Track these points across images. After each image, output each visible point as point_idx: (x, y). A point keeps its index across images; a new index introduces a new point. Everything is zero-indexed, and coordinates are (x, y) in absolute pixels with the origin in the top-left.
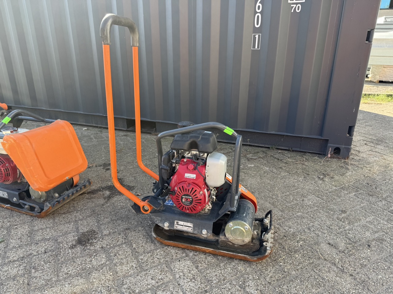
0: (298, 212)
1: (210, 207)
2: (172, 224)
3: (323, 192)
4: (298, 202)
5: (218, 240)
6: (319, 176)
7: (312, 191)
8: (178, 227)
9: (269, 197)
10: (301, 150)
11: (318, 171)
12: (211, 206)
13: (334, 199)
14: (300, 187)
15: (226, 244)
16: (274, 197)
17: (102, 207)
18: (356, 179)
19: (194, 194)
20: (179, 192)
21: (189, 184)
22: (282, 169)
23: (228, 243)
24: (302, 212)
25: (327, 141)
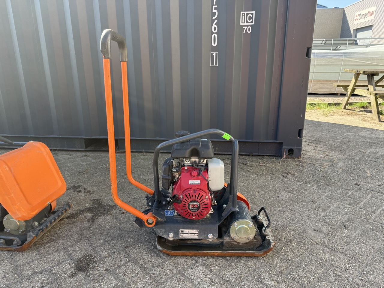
0: (278, 207)
1: (212, 211)
3: (291, 188)
4: (274, 199)
5: (222, 243)
6: (283, 175)
7: (282, 188)
8: (183, 236)
10: (260, 154)
11: (280, 171)
13: (302, 192)
14: (271, 186)
15: (231, 245)
16: (253, 197)
17: (89, 230)
18: (313, 174)
19: (201, 200)
20: (185, 199)
21: (194, 190)
22: (250, 172)
23: (233, 243)
24: (281, 207)
25: (281, 144)
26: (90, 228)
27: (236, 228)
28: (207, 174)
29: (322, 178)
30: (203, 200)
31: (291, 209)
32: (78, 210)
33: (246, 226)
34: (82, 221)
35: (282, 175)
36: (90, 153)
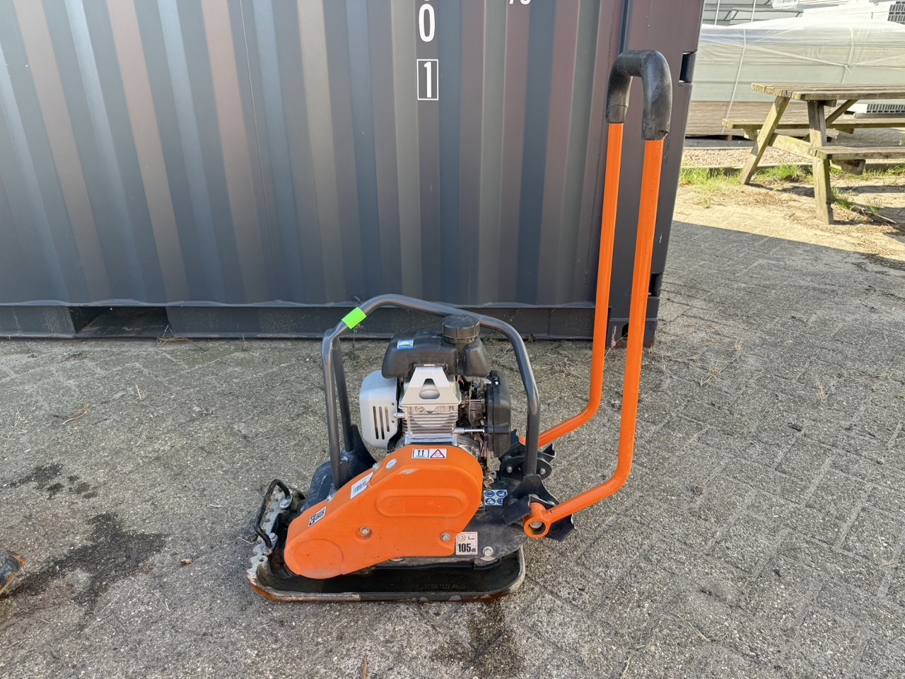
0: (606, 514)
6: (613, 401)
10: (552, 337)
14: (584, 440)
18: (686, 396)
26: (82, 627)
29: (709, 409)
31: (639, 518)
32: (47, 561)
34: (60, 604)
36: (91, 346)
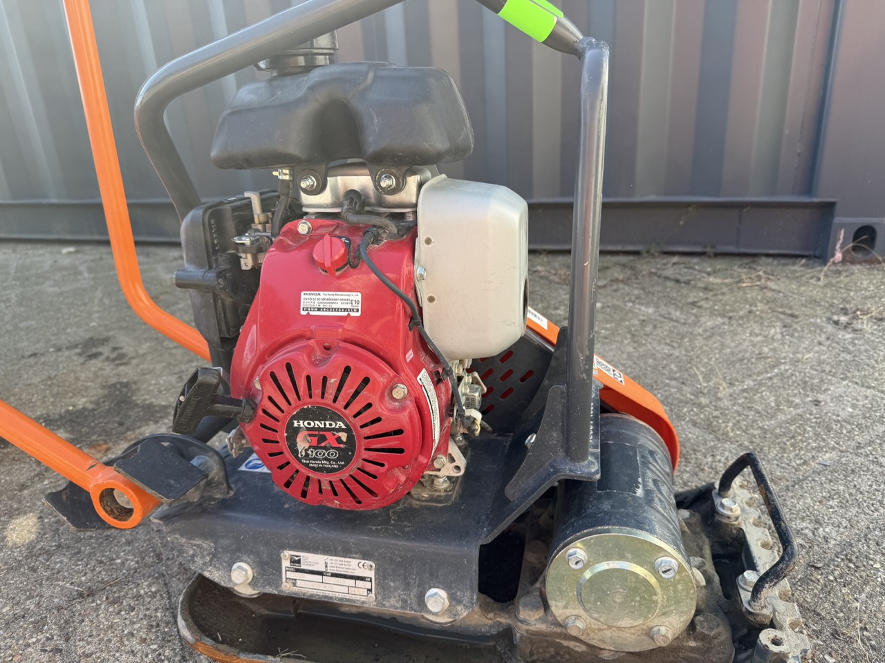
0: (819, 449)
1: (458, 468)
2: (268, 568)
3: (873, 367)
4: (800, 411)
5: (507, 633)
6: (835, 318)
7: (832, 367)
8: (298, 583)
9: (687, 403)
10: (742, 250)
11: (823, 303)
12: (461, 461)
14: (785, 358)
15: (552, 650)
16: (704, 400)
19: (357, 406)
20: (270, 398)
21: (327, 348)
22: (700, 307)
23: (565, 643)
24: (833, 448)
25: (828, 208)
27: (582, 570)
28: (407, 256)
30: (369, 405)
33: (640, 571)
35: (829, 319)
